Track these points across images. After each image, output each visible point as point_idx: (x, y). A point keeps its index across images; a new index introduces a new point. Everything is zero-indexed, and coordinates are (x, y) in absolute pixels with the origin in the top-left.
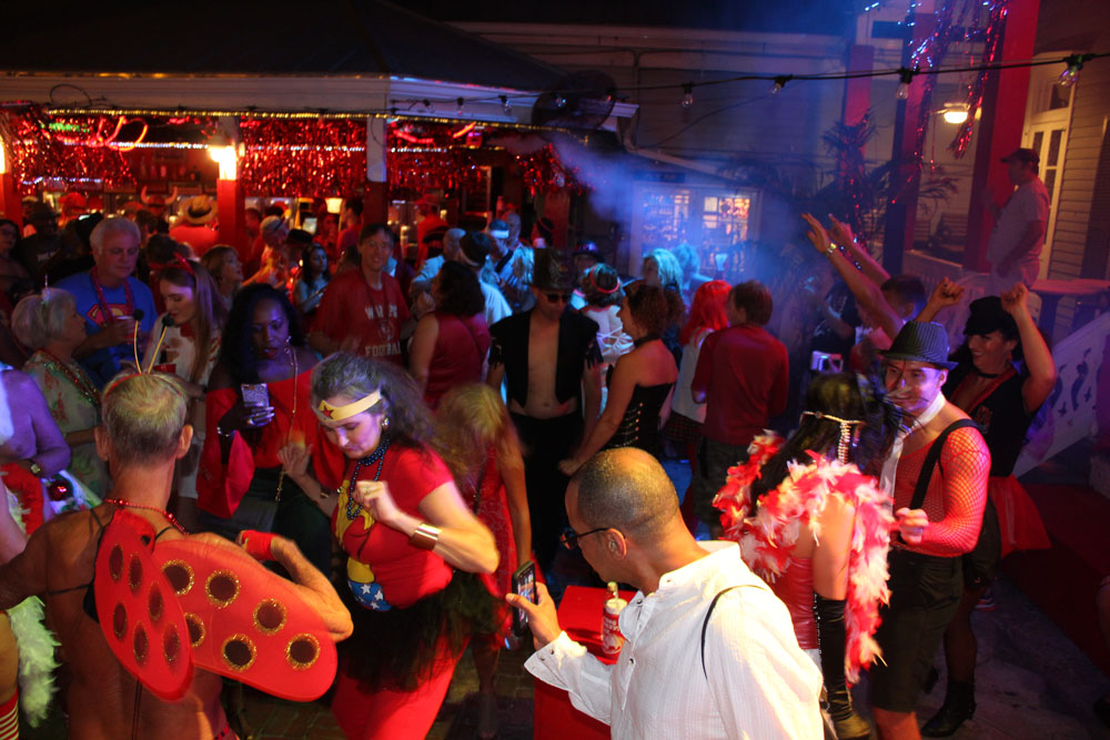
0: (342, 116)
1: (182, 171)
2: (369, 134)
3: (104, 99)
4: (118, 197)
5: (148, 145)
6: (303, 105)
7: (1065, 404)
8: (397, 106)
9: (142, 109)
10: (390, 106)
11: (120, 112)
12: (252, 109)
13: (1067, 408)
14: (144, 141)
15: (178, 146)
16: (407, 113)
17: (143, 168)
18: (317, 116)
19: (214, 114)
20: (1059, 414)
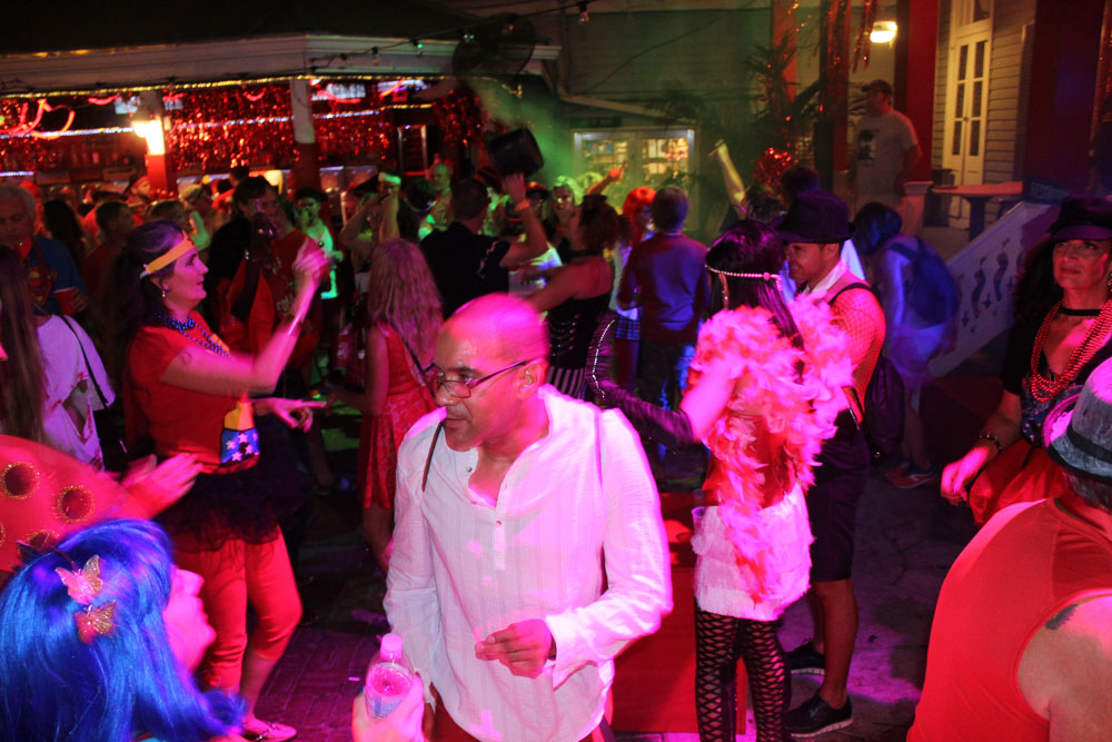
0: (264, 80)
1: (115, 156)
2: (293, 97)
3: (18, 81)
4: (52, 189)
5: (77, 132)
6: (222, 71)
7: (988, 295)
8: (317, 64)
9: (61, 90)
10: (309, 65)
11: (38, 95)
12: (172, 80)
13: (991, 299)
14: (71, 128)
15: (108, 131)
16: (327, 71)
17: (74, 156)
18: (239, 82)
19: (135, 89)
20: (984, 306)
